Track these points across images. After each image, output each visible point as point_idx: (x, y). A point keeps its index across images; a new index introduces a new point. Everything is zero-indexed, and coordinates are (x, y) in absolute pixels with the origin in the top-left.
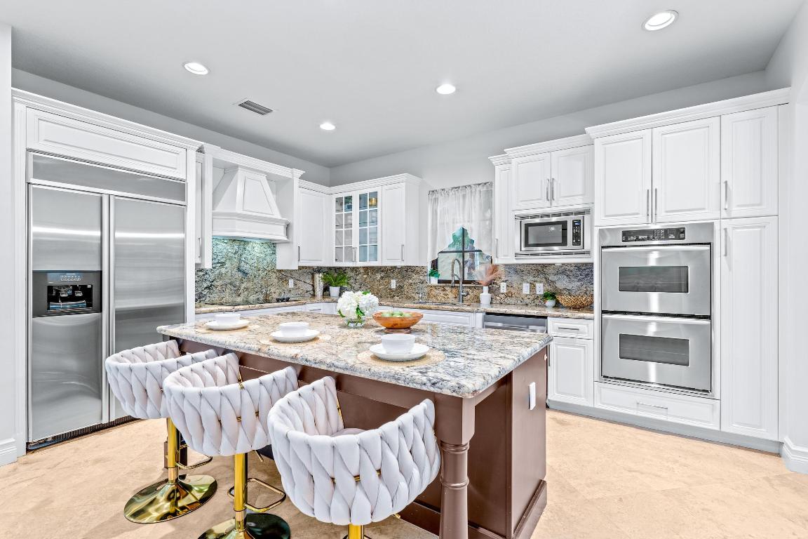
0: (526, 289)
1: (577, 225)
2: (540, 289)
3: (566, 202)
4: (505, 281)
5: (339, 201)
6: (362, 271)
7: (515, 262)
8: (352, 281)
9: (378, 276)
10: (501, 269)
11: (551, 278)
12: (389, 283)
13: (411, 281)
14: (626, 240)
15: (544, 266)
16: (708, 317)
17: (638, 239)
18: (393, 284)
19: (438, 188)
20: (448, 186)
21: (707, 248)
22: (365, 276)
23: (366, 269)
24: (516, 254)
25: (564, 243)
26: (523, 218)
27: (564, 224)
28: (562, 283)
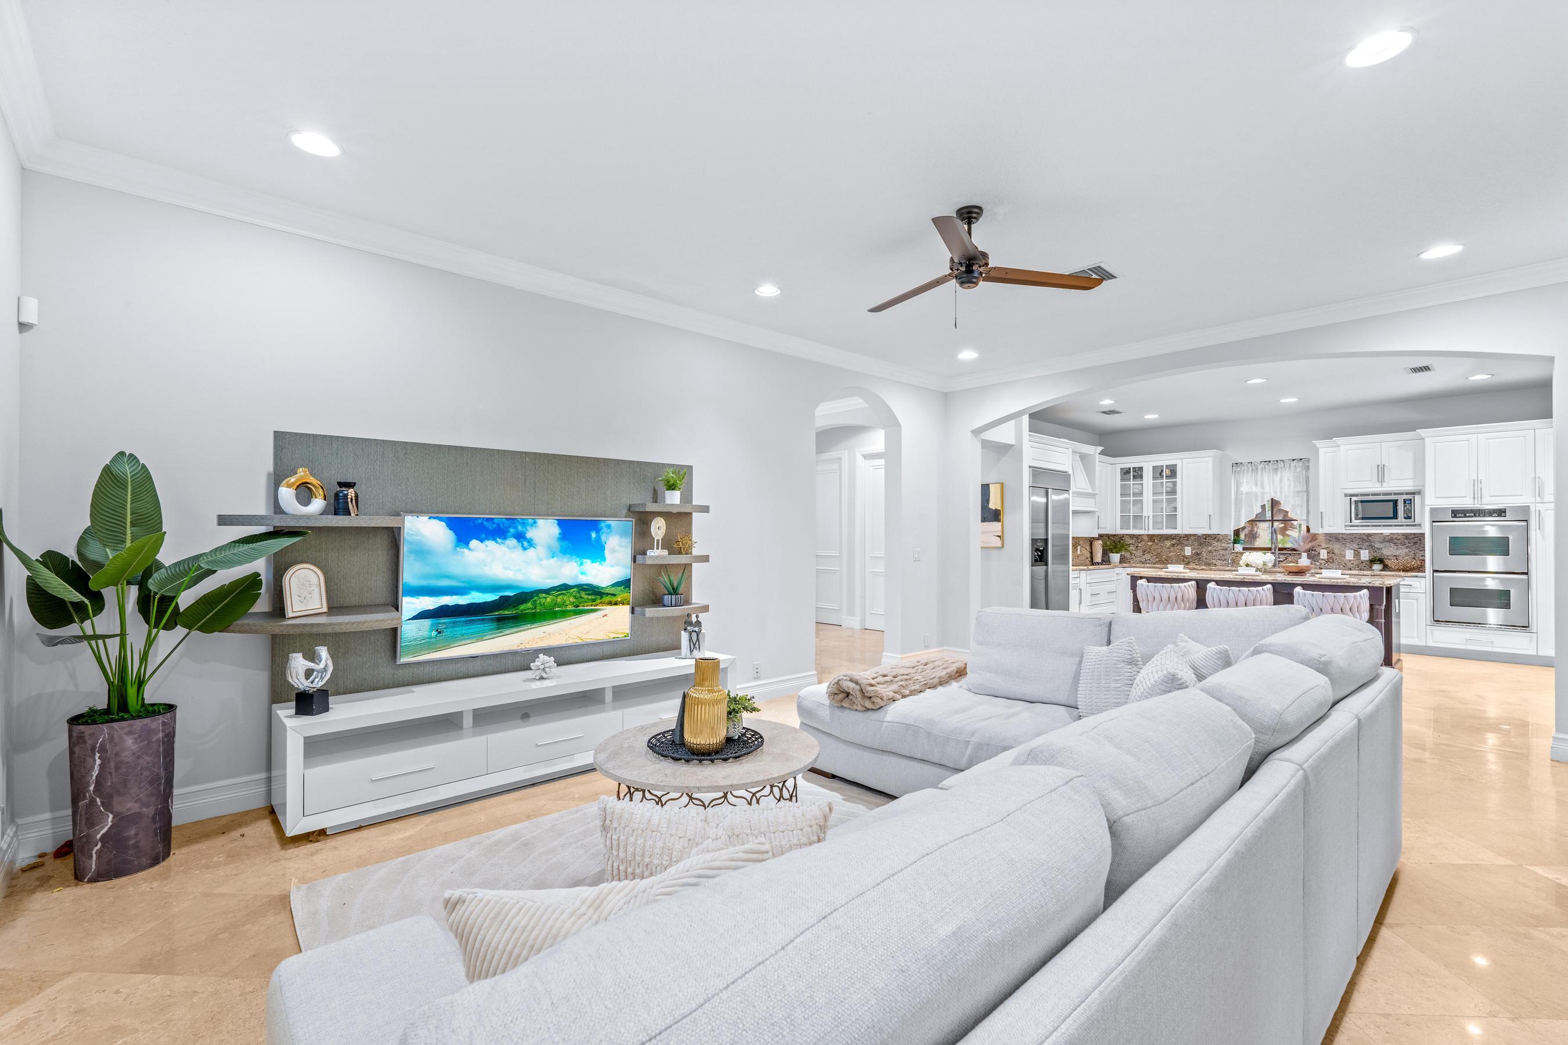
0: (1349, 555)
1: (1408, 502)
2: (1365, 555)
3: (1397, 483)
4: (1326, 549)
5: (1126, 472)
6: (1146, 538)
7: (1344, 531)
8: (1132, 547)
9: (1168, 543)
10: (1321, 539)
11: (1377, 545)
12: (1183, 550)
13: (1210, 548)
14: (1455, 516)
15: (1369, 535)
16: (1527, 574)
17: (1465, 516)
18: (1188, 551)
19: (1245, 460)
20: (1257, 459)
21: (1525, 523)
22: (1150, 544)
23: (1151, 537)
24: (1346, 526)
25: (1395, 516)
26: (1351, 495)
27: (1395, 502)
28: (1388, 551)
